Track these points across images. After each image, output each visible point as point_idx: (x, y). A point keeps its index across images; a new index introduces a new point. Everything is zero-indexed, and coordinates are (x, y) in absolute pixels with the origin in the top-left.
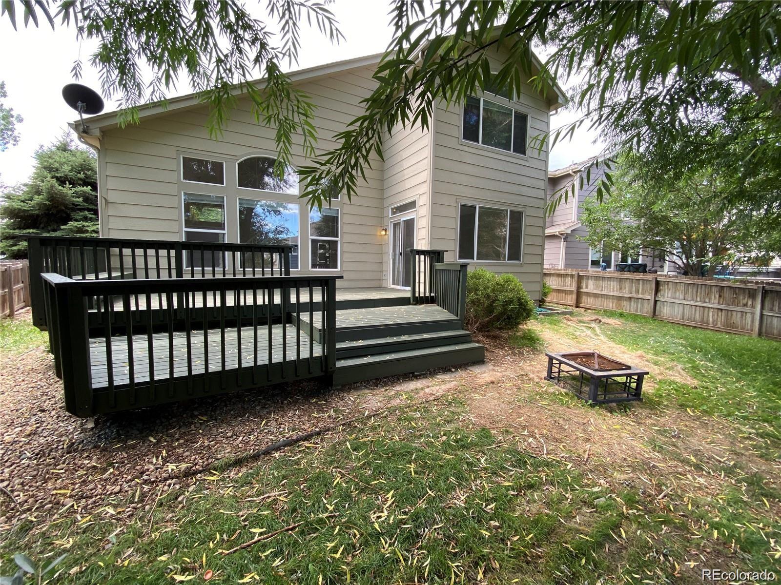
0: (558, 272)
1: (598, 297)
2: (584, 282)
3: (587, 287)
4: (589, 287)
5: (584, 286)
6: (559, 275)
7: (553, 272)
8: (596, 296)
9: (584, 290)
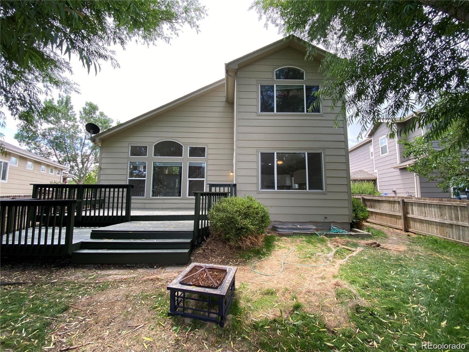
0: (388, 199)
1: (423, 223)
2: (410, 208)
3: (413, 213)
4: (414, 213)
5: (410, 212)
6: (389, 202)
7: (384, 199)
8: (421, 221)
9: (410, 216)
